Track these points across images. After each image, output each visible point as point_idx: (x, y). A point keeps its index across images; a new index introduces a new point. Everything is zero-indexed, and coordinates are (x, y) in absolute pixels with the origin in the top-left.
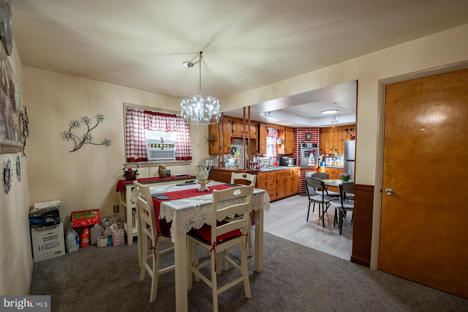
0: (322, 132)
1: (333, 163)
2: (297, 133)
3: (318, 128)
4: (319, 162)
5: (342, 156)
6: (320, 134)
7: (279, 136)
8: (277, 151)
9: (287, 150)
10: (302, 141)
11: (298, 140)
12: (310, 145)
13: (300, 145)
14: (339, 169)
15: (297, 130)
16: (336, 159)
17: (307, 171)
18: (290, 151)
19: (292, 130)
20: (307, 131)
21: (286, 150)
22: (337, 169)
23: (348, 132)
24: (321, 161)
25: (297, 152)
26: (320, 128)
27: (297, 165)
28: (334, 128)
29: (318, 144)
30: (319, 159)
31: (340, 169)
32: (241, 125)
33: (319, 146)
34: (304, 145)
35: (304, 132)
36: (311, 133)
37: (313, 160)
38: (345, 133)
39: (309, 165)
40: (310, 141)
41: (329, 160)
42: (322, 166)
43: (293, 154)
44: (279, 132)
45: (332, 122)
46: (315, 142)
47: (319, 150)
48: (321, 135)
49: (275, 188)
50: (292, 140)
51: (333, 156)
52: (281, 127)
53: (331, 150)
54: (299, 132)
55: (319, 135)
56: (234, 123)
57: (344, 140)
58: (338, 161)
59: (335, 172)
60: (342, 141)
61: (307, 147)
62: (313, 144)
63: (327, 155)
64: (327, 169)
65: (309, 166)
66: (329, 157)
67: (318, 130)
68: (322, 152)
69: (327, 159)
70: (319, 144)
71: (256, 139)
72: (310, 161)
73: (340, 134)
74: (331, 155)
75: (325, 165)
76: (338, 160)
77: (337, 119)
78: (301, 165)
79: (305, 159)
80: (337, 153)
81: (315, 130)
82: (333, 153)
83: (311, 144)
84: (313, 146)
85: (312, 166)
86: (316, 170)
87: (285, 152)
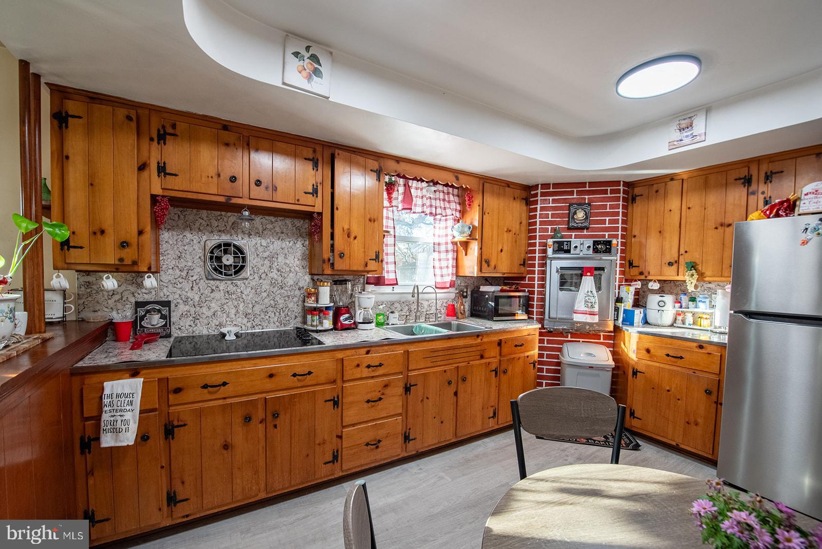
0: (634, 200)
1: (680, 318)
2: (536, 202)
3: (619, 182)
4: (617, 310)
5: (720, 291)
6: (624, 207)
7: (463, 212)
8: (457, 267)
9: (492, 264)
10: (554, 230)
11: (541, 230)
12: (581, 245)
13: (545, 245)
14: (701, 347)
15: (536, 195)
16: (693, 299)
17: (569, 339)
18: (504, 266)
19: (518, 192)
20: (575, 196)
21: (488, 262)
22: (695, 344)
23: (751, 190)
24: (628, 303)
25: (533, 272)
26: (626, 184)
27: (535, 317)
28: (685, 177)
29: (614, 241)
30: (619, 300)
31: (710, 349)
32: (223, 149)
33: (622, 251)
34: (560, 244)
35: (564, 201)
36: (589, 204)
37: (595, 300)
38: (737, 195)
39: (577, 318)
40: (585, 233)
41: (662, 304)
42: (632, 324)
43: (523, 278)
44: (465, 196)
45: (672, 145)
46: (607, 234)
47: (622, 265)
48: (630, 208)
49: (400, 414)
50: (515, 227)
51: (678, 289)
52: (461, 176)
53: (670, 264)
54: (543, 201)
55: (621, 210)
56: (175, 135)
57: (729, 225)
58: (702, 307)
59: (681, 358)
60: (721, 230)
61: (572, 251)
62: (595, 243)
63: (655, 286)
64: (648, 342)
65: (577, 322)
66: (661, 291)
67: (618, 191)
68: (634, 271)
69: (653, 300)
70: (623, 244)
71: (320, 214)
72: (580, 306)
73: (713, 198)
74: (666, 287)
75: (646, 322)
76: (700, 304)
77: (699, 125)
78: (547, 317)
79: (563, 295)
80: (696, 276)
81: (605, 192)
82: (680, 278)
83: (589, 242)
84: (596, 251)
85: (591, 324)
86: (605, 337)
87: (481, 270)
